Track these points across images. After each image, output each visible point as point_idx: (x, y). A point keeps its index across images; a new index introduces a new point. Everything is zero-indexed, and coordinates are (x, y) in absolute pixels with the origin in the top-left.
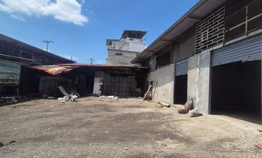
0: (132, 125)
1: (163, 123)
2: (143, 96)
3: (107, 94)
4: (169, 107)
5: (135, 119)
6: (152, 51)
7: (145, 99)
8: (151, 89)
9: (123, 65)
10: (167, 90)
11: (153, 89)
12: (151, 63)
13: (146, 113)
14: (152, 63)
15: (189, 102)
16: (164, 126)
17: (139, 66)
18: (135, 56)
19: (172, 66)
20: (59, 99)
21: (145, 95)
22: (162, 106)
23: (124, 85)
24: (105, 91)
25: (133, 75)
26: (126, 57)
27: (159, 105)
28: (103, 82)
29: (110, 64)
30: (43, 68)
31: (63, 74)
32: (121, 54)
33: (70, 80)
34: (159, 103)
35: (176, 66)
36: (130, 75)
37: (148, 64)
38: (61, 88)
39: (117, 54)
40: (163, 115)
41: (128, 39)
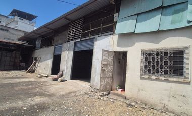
0: (8, 91)
1: (38, 87)
2: (26, 70)
4: (47, 77)
5: (13, 87)
6: (38, 34)
7: (28, 72)
8: (35, 63)
9: (9, 41)
10: (48, 65)
11: (37, 64)
13: (26, 82)
14: (38, 43)
15: (60, 73)
17: (25, 44)
18: (23, 35)
19: (53, 48)
22: (42, 77)
23: (8, 59)
25: (18, 51)
26: (13, 34)
27: (39, 76)
32: (7, 31)
34: (40, 74)
35: (55, 48)
36: (14, 50)
39: (2, 30)
40: (40, 82)
41: (17, 18)
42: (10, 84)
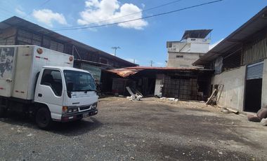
2: (206, 101)
3: (168, 96)
4: (237, 113)
5: (197, 120)
6: (217, 53)
7: (208, 104)
8: (216, 93)
9: (184, 68)
10: (236, 95)
11: (219, 94)
12: (216, 65)
13: (209, 117)
14: (218, 65)
15: (263, 110)
16: (229, 131)
17: (202, 68)
18: (197, 58)
19: (243, 69)
20: (128, 97)
21: (209, 99)
22: (229, 112)
23: (185, 88)
24: (166, 93)
25: (195, 78)
26: (188, 59)
27: (225, 111)
28: (164, 84)
29: (170, 67)
30: (115, 71)
31: (130, 77)
32: (182, 57)
33: (134, 82)
34: (225, 109)
35: (247, 69)
36: (190, 77)
37: (213, 66)
38: (128, 88)
39: (178, 57)
41: (189, 40)
42: (192, 117)
